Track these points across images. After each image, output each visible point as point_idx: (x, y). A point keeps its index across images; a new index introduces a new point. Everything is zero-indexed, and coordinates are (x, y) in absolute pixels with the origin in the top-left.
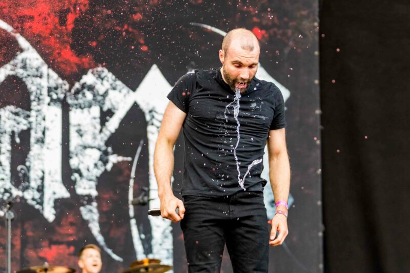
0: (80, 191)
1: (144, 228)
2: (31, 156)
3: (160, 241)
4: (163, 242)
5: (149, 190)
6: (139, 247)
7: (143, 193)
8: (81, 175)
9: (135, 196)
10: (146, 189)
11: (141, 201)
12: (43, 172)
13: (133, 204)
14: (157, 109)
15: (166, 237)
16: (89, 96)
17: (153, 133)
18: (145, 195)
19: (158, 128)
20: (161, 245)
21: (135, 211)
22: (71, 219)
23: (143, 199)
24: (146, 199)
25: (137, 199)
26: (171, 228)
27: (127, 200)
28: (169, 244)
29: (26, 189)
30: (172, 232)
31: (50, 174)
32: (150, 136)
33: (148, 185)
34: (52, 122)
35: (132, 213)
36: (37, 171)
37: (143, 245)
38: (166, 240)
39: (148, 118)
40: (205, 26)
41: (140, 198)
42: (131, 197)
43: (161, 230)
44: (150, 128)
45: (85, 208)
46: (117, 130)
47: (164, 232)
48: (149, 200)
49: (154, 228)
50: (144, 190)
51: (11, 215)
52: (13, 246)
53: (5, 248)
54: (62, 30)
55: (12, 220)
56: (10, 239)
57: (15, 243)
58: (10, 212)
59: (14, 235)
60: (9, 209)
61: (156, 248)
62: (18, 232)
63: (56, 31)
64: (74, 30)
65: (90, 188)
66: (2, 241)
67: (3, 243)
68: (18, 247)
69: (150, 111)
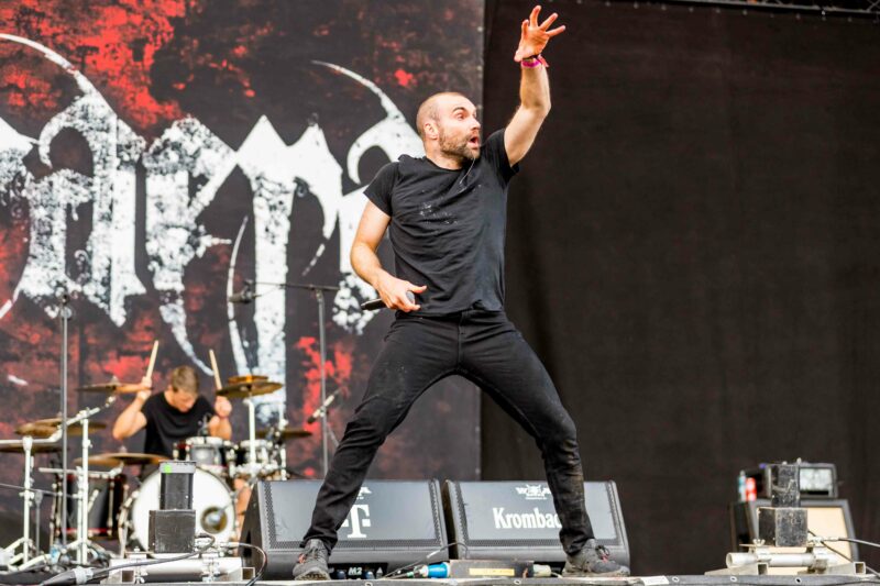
0: (160, 285)
1: (248, 332)
2: (93, 238)
3: (269, 352)
4: (273, 352)
5: (255, 284)
6: (240, 358)
7: (246, 287)
8: (161, 264)
9: (236, 290)
10: (250, 282)
11: (243, 297)
12: (110, 260)
13: (234, 301)
14: (267, 176)
15: (277, 345)
16: (173, 156)
17: (261, 208)
18: (249, 290)
19: (268, 200)
20: (269, 355)
21: (235, 310)
22: (147, 321)
23: (245, 295)
24: (249, 295)
25: (237, 295)
26: (283, 334)
27: (225, 296)
28: (280, 354)
29: (87, 281)
30: (285, 339)
31: (119, 262)
32: (257, 212)
33: (253, 276)
34: (122, 192)
35: (231, 313)
36: (101, 258)
37: (247, 355)
38: (277, 350)
39: (254, 186)
40: (332, 66)
41: (242, 293)
42: (230, 292)
43: (270, 336)
44: (257, 201)
45: (167, 307)
46: (211, 202)
47: (274, 339)
48: (254, 298)
49: (261, 334)
50: (247, 284)
51: (68, 312)
52: (69, 357)
53: (58, 360)
54: (137, 67)
55: (69, 320)
56: (67, 348)
57: (72, 353)
58: (66, 308)
59: (70, 343)
60: (65, 304)
61: (263, 360)
62: (76, 338)
63: (129, 68)
64: (154, 67)
65: (174, 281)
66: (53, 350)
67: (55, 353)
68: (76, 358)
69: (258, 178)
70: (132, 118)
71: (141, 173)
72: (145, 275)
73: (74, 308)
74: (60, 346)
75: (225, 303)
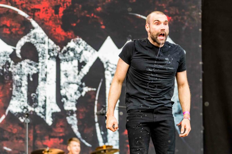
0: (66, 108)
1: (103, 128)
2: (39, 88)
3: (112, 136)
4: (114, 136)
5: (106, 107)
6: (100, 139)
8: (67, 99)
9: (98, 110)
10: (104, 106)
11: (102, 113)
12: (46, 97)
13: (97, 114)
14: (110, 62)
15: (115, 133)
16: (72, 54)
17: (108, 75)
18: (104, 109)
19: (111, 72)
20: (112, 138)
21: (98, 118)
22: (61, 123)
23: (102, 112)
24: (104, 111)
25: (99, 112)
27: (94, 112)
28: (117, 137)
29: (36, 106)
30: (119, 131)
31: (49, 98)
32: (106, 76)
33: (105, 104)
34: (50, 69)
35: (96, 120)
36: (42, 96)
37: (103, 138)
38: (115, 135)
39: (105, 66)
40: (137, 15)
41: (101, 111)
42: (96, 111)
44: (106, 72)
45: (69, 117)
46: (87, 73)
50: (103, 107)
51: (28, 120)
52: (29, 139)
53: (24, 140)
54: (56, 17)
55: (29, 124)
56: (28, 134)
57: (30, 137)
58: (27, 119)
59: (29, 133)
60: (27, 117)
61: (109, 140)
62: (32, 131)
63: (53, 17)
64: (63, 17)
65: (72, 106)
66: (22, 136)
67: (23, 137)
68: (32, 139)
69: (107, 63)
70: (54, 38)
71: (58, 62)
72: (60, 104)
73: (31, 119)
74: (25, 134)
75: (94, 115)
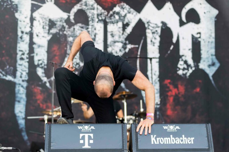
14: (151, 22)
16: (117, 17)
17: (149, 33)
26: (158, 79)
34: (99, 30)
38: (156, 84)
39: (146, 26)
44: (147, 31)
46: (130, 33)
47: (155, 81)
69: (148, 23)
70: (102, 4)
71: (106, 24)
